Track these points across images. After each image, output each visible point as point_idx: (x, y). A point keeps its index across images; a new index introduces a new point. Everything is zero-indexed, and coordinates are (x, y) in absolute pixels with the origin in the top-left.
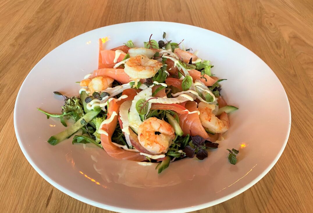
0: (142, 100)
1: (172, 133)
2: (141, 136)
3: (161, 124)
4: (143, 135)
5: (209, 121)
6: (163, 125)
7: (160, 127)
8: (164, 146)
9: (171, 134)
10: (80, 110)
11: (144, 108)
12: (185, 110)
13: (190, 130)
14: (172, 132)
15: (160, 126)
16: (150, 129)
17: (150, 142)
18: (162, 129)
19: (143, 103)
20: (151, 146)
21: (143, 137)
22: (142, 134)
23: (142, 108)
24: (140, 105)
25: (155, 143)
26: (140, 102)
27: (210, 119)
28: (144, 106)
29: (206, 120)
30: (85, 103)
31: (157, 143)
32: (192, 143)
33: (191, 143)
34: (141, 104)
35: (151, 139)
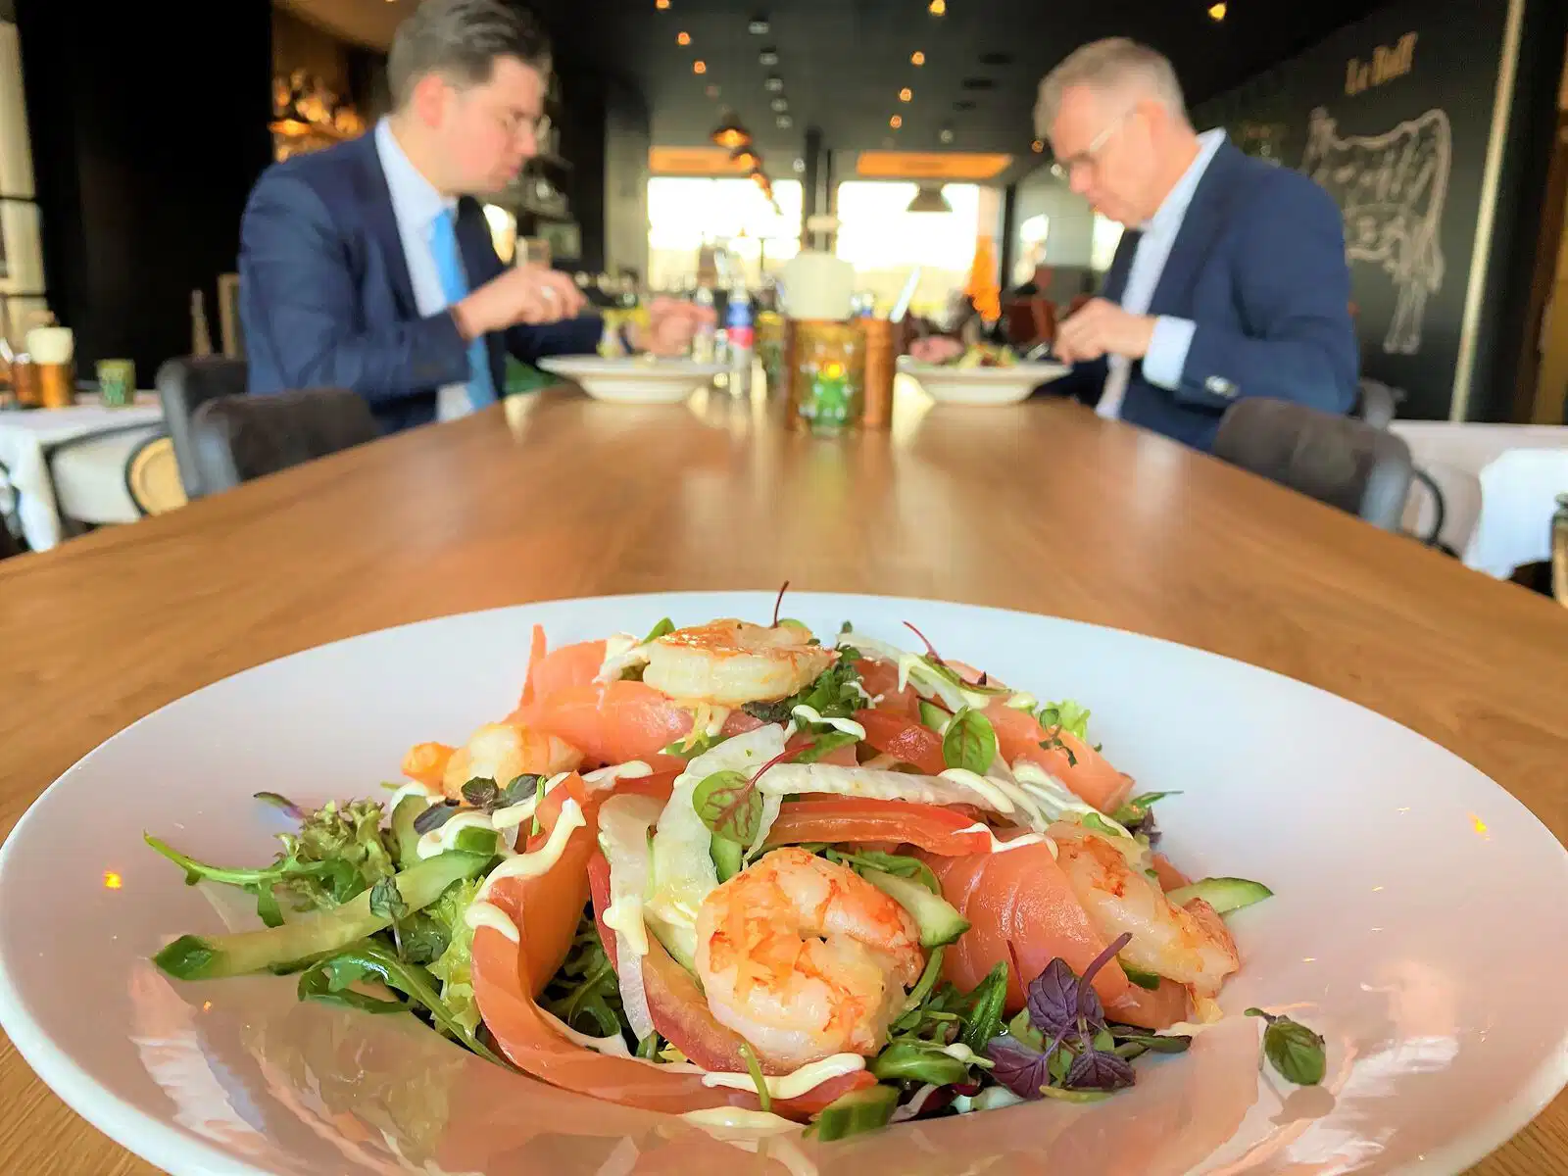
0: (726, 777)
1: (900, 939)
2: (717, 942)
3: (833, 881)
4: (726, 937)
5: (1118, 892)
6: (845, 889)
7: (828, 900)
8: (855, 992)
9: (892, 944)
10: (380, 863)
11: (741, 819)
12: (969, 826)
13: (1010, 944)
14: (903, 929)
15: (832, 894)
16: (768, 908)
17: (770, 972)
18: (845, 909)
19: (731, 790)
20: (772, 992)
21: (727, 945)
22: (723, 934)
23: (728, 813)
24: (717, 799)
25: (799, 976)
26: (716, 786)
27: (1120, 885)
28: (737, 804)
29: (1099, 887)
30: (415, 832)
31: (811, 973)
32: (1029, 1027)
33: (1025, 1028)
34: (721, 792)
35: (775, 953)
